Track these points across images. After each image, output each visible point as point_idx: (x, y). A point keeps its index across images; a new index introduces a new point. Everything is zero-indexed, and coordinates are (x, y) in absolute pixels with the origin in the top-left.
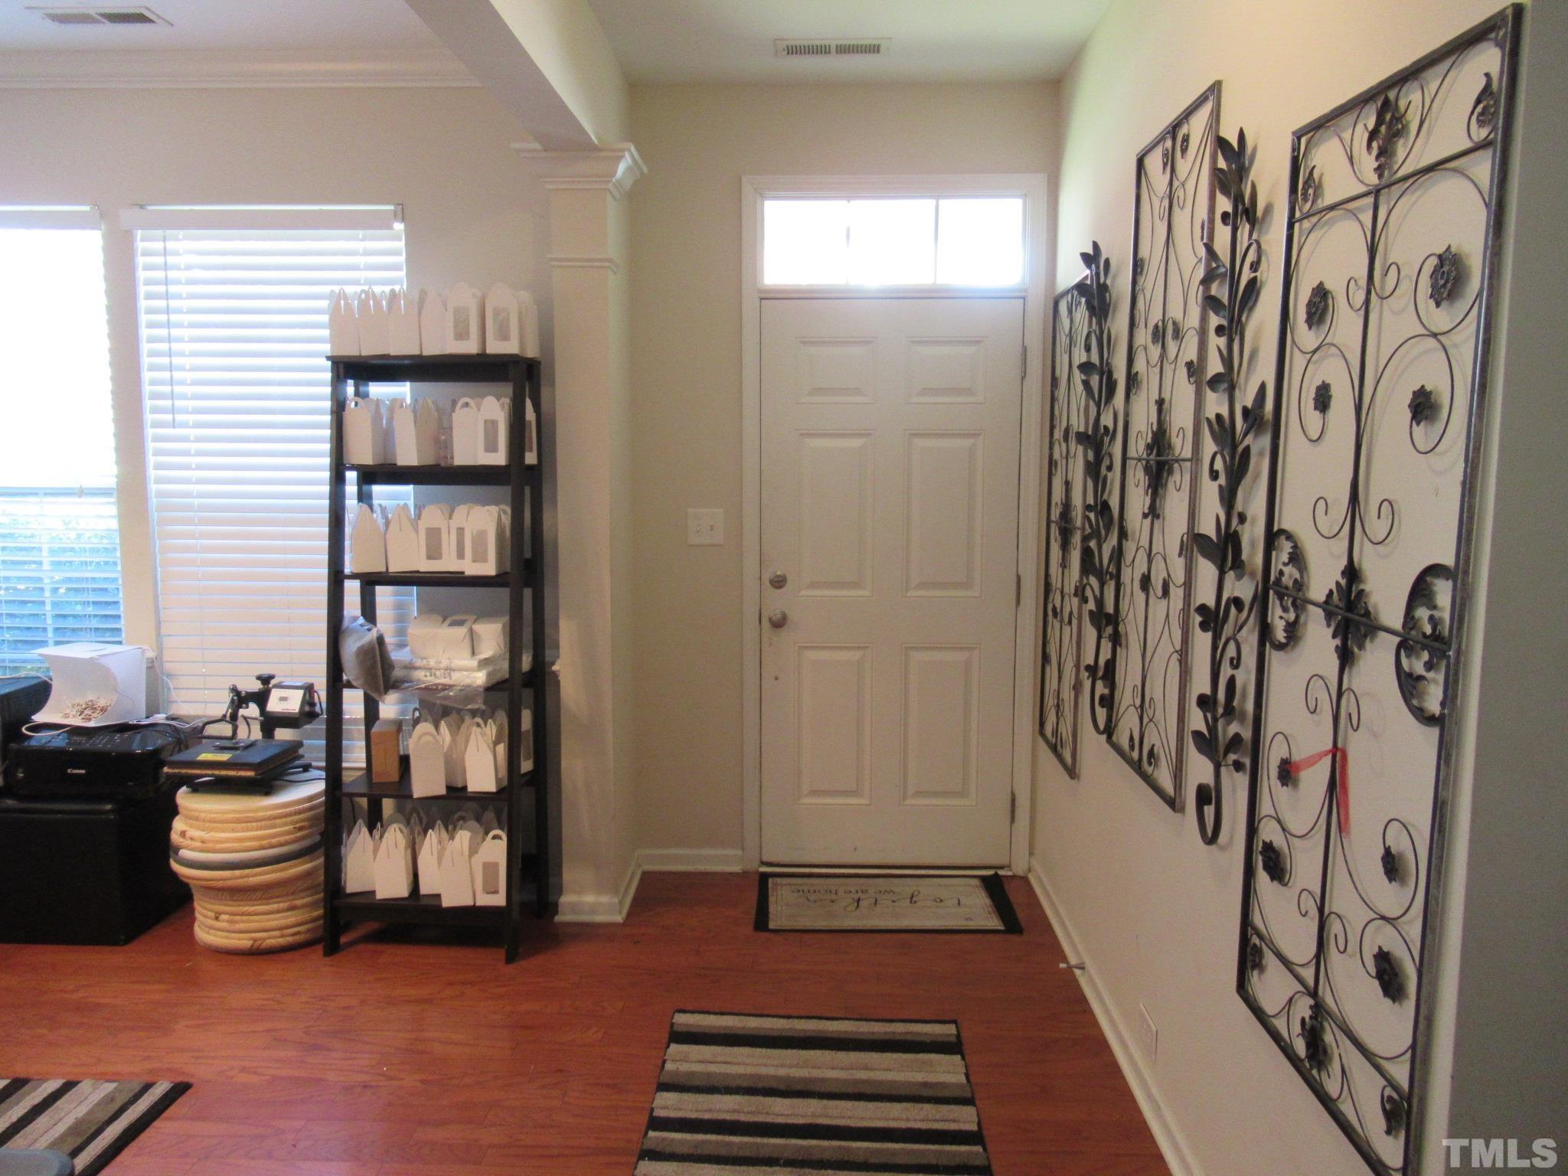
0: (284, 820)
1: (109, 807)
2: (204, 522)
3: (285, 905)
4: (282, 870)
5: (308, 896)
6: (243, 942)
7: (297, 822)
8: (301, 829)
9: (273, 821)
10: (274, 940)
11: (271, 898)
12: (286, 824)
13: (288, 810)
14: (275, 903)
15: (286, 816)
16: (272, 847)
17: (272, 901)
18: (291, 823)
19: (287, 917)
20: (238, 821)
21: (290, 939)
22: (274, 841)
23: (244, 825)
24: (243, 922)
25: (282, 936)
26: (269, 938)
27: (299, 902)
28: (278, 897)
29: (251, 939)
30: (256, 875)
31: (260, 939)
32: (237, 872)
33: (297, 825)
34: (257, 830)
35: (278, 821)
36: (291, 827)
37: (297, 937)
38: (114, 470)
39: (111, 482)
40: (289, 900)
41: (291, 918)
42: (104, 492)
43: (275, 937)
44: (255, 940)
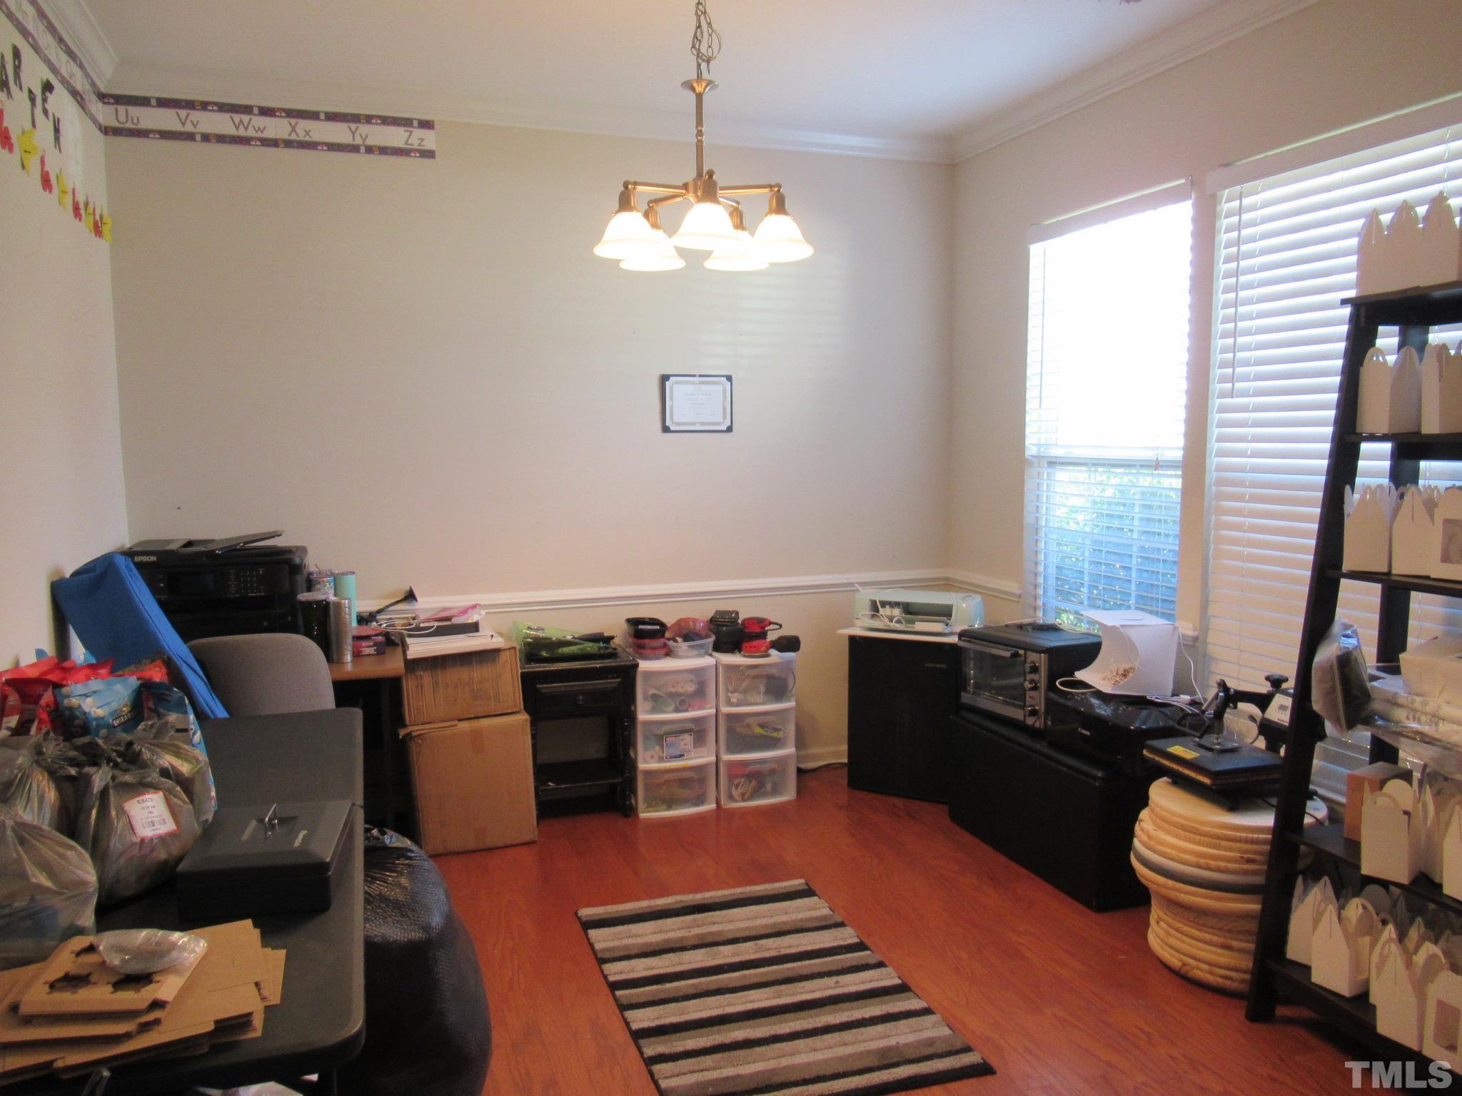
0: (1230, 844)
1: (1100, 774)
2: (1255, 499)
3: (1221, 940)
4: (1219, 899)
5: (1245, 942)
6: (1174, 960)
7: (1246, 852)
8: (1249, 861)
9: (1218, 842)
10: (1202, 973)
11: (1203, 925)
12: (1230, 849)
13: (1238, 834)
14: (1208, 933)
15: (1239, 840)
16: (1210, 869)
17: (1204, 929)
18: (1239, 851)
19: (1219, 955)
20: (1183, 827)
21: (1220, 980)
22: (1213, 863)
23: (1192, 835)
24: (1177, 938)
25: (1211, 973)
26: (1198, 969)
27: (1235, 944)
28: (1212, 927)
29: (1181, 960)
30: (1186, 893)
31: (1190, 965)
32: (1170, 883)
33: (1245, 856)
34: (1199, 845)
35: (1224, 843)
36: (1238, 855)
37: (1228, 983)
38: (1181, 442)
39: (1178, 455)
40: (1225, 937)
41: (1225, 958)
42: (1170, 465)
43: (1202, 970)
44: (1184, 964)
